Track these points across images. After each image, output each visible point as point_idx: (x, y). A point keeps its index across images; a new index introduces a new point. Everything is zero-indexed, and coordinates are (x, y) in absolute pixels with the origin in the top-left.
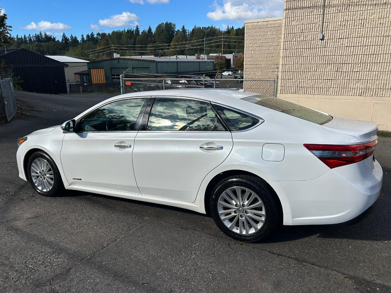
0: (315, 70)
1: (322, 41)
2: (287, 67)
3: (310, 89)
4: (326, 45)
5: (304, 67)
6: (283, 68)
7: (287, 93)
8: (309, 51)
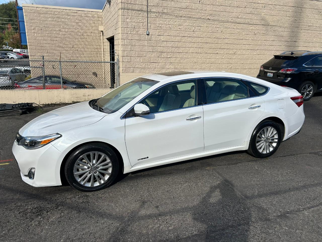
0: (145, 56)
1: (148, 36)
2: (126, 53)
3: (143, 69)
4: (151, 39)
5: (138, 53)
6: (123, 54)
7: (127, 72)
8: (140, 42)
